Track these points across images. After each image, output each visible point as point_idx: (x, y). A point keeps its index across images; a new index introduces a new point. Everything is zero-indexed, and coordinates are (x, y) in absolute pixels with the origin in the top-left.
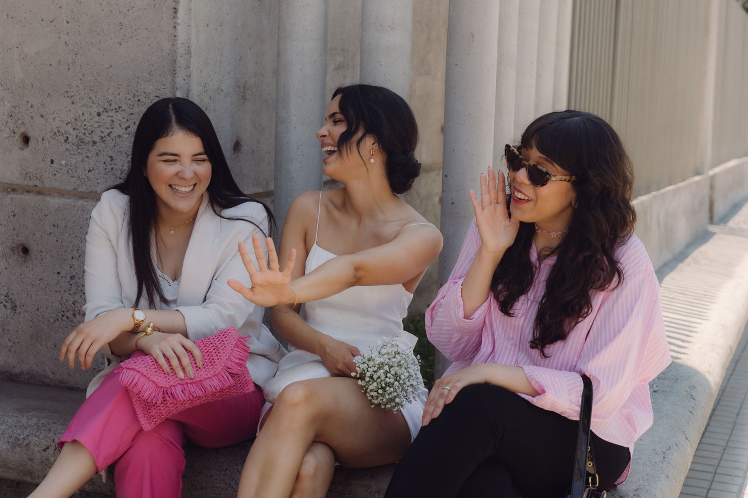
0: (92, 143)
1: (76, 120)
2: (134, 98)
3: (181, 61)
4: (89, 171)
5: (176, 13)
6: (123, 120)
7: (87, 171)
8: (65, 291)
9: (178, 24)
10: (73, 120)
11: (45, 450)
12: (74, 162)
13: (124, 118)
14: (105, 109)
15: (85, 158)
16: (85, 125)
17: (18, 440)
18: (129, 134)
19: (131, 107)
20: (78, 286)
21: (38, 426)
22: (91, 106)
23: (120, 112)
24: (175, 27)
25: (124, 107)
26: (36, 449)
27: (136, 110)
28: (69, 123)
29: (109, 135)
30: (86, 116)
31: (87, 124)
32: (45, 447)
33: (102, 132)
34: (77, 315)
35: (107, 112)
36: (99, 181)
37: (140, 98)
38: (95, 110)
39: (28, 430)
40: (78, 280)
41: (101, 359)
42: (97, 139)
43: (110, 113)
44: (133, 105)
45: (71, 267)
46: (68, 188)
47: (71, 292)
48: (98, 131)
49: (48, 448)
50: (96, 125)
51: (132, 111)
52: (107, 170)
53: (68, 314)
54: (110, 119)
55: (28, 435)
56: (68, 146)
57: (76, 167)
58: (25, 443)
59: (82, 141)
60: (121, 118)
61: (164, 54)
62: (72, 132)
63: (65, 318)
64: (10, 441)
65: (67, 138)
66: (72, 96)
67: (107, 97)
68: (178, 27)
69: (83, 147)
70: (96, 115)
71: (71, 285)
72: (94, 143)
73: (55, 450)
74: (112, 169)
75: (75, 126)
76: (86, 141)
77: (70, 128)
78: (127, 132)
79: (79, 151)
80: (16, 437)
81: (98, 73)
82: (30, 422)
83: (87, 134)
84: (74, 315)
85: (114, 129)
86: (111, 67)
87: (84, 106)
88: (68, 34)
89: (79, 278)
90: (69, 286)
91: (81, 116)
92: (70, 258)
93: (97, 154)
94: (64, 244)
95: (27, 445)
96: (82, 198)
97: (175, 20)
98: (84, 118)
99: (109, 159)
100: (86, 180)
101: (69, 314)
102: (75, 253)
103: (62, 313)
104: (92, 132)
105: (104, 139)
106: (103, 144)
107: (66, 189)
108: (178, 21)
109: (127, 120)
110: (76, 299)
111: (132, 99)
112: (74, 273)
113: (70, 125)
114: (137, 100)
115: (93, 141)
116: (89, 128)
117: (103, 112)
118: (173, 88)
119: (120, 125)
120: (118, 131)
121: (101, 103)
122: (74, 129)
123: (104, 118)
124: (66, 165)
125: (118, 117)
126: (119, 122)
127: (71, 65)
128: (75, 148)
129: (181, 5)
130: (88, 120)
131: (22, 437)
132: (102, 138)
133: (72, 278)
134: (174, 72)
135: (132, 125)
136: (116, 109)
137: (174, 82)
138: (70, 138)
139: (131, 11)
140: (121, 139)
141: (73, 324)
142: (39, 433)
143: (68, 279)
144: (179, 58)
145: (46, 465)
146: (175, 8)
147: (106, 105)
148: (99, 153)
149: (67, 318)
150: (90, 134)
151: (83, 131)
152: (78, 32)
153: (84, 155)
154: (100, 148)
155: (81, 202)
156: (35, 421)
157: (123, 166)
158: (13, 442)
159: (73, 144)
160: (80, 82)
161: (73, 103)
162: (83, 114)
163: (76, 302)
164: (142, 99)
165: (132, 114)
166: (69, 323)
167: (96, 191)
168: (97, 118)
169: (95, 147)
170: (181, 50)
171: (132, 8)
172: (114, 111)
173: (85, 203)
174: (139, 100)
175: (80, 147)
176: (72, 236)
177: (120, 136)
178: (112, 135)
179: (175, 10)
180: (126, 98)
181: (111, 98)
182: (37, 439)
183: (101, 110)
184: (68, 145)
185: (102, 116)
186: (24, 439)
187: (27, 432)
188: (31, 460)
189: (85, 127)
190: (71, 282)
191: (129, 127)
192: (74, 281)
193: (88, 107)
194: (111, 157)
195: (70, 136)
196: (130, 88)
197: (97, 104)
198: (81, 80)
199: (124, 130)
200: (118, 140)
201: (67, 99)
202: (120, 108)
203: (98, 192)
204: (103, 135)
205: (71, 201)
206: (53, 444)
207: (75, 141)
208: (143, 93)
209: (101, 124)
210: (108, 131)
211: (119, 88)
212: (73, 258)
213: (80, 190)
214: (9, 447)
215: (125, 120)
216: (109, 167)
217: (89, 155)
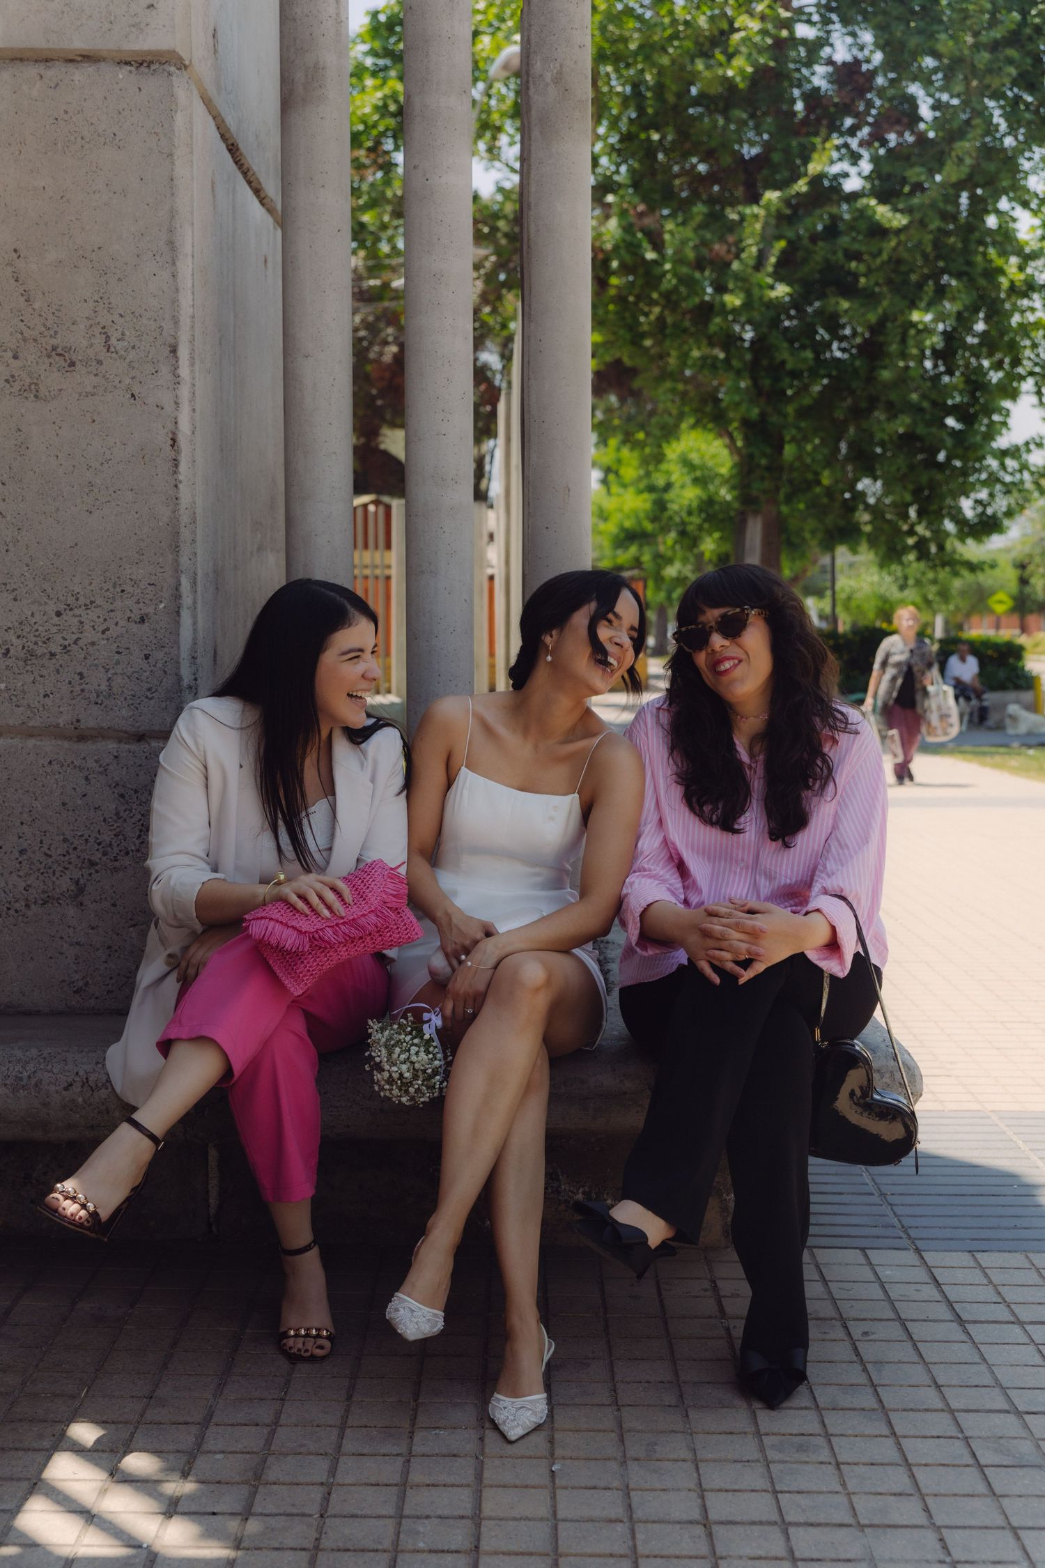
0: (48, 656)
1: (21, 623)
2: (114, 587)
3: (185, 534)
4: (45, 696)
5: (176, 466)
6: (97, 620)
7: (42, 696)
8: (11, 873)
9: (180, 482)
10: (16, 624)
11: (66, 1089)
12: (19, 684)
13: (99, 617)
14: (68, 605)
15: (38, 678)
16: (37, 630)
17: (21, 1079)
18: (108, 639)
19: (110, 601)
20: (32, 863)
21: (45, 1058)
22: (46, 603)
23: (93, 609)
24: (176, 486)
25: (99, 601)
26: (53, 1088)
27: (118, 604)
28: (10, 628)
29: (76, 642)
30: (38, 617)
31: (40, 628)
32: (66, 1085)
33: (65, 639)
34: (33, 906)
35: (71, 610)
36: (61, 709)
37: (125, 587)
38: (52, 608)
39: (32, 1065)
40: (32, 856)
41: (74, 967)
42: (55, 648)
43: (76, 612)
44: (114, 599)
45: (20, 837)
46: (11, 722)
47: (21, 873)
48: (58, 638)
49: (71, 1085)
50: (54, 630)
51: (112, 607)
52: (75, 694)
53: (17, 906)
54: (76, 620)
55: (35, 1072)
56: (9, 662)
57: (24, 692)
58: (33, 1083)
59: (32, 654)
60: (95, 618)
61: (161, 524)
62: (14, 640)
63: (12, 912)
64: (8, 1082)
65: (8, 650)
66: (14, 590)
67: (71, 588)
68: (180, 486)
69: (33, 661)
70: (54, 615)
71: (20, 863)
72: (53, 655)
73: (82, 1087)
74: (83, 690)
75: (20, 633)
76: (39, 652)
77: (11, 637)
78: (104, 636)
79: (28, 668)
80: (16, 1076)
81: (55, 555)
82: (28, 1053)
83: (40, 644)
84: (27, 906)
85: (85, 634)
86: (76, 545)
87: (33, 603)
88: (4, 500)
89: (34, 852)
90: (18, 866)
91: (30, 618)
92: (18, 823)
93: (58, 672)
94: (6, 804)
95: (36, 1085)
96: (31, 736)
97: (176, 476)
98: (34, 620)
99: (77, 677)
100: (41, 709)
101: (20, 905)
102: (25, 816)
103: (7, 905)
104: (48, 639)
105: (68, 648)
106: (66, 656)
107: (8, 725)
108: (181, 477)
109: (105, 620)
110: (29, 883)
111: (112, 590)
112: (25, 845)
113: (12, 631)
114: (119, 590)
115: (51, 653)
116: (42, 635)
117: (65, 610)
118: (177, 571)
119: (93, 627)
120: (89, 635)
121: (61, 598)
122: (19, 637)
123: (66, 618)
124: (7, 689)
125: (93, 614)
126: (92, 624)
127: (11, 545)
128: (21, 664)
129: (183, 454)
130: (40, 623)
131: (25, 1074)
132: (65, 647)
133: (22, 852)
134: (176, 549)
135: (112, 626)
136: (85, 605)
137: (176, 561)
138: (12, 652)
139: (106, 465)
140: (95, 647)
141: (26, 920)
142: (50, 1066)
143: (17, 854)
144: (183, 529)
145: (71, 1110)
146: (175, 460)
147: (71, 600)
148: (61, 670)
149: (17, 911)
150: (44, 643)
151: (34, 639)
152: (20, 498)
153: (36, 673)
154: (61, 662)
155: (31, 742)
156: (34, 1052)
157: (99, 685)
158: (12, 1084)
159: (17, 659)
160: (26, 569)
161: (15, 600)
162: (33, 615)
163: (30, 886)
164: (128, 588)
165: (112, 611)
166: (20, 918)
167: (58, 724)
168: (56, 619)
169: (54, 661)
170: (185, 518)
171: (107, 461)
172: (83, 607)
173: (38, 743)
174: (123, 591)
175: (29, 662)
176: (20, 791)
177: (93, 644)
178: (81, 643)
179: (176, 463)
180: (101, 589)
181: (77, 589)
182: (50, 1074)
183: (63, 607)
184: (10, 660)
185: (64, 616)
186: (29, 1077)
187: (31, 1067)
188: (45, 1105)
189: (37, 633)
190: (20, 859)
191: (108, 629)
192: (25, 857)
193: (40, 604)
194: (81, 674)
195: (11, 647)
196: (108, 574)
197: (55, 600)
198: (28, 566)
199: (99, 635)
200: (90, 649)
201: (5, 594)
202: (92, 602)
203: (62, 725)
204: (67, 643)
205: (16, 741)
206: (77, 1079)
207: (22, 655)
208: (128, 581)
209: (62, 627)
210: (75, 637)
211: (90, 575)
212: (22, 823)
213: (31, 724)
214: (7, 1091)
215: (101, 620)
216: (78, 688)
217: (44, 672)
